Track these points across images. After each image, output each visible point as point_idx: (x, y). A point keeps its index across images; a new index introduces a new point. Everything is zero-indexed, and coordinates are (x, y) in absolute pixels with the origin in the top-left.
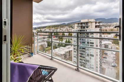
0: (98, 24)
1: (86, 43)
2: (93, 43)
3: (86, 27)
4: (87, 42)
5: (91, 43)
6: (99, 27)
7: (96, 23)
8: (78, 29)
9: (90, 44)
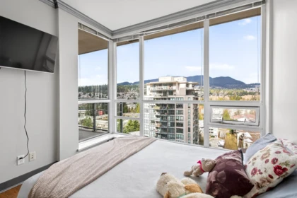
0: (190, 87)
1: (169, 124)
2: (182, 125)
3: (168, 93)
4: (171, 123)
5: (178, 124)
6: (192, 94)
7: (187, 85)
8: (153, 97)
9: (176, 127)
